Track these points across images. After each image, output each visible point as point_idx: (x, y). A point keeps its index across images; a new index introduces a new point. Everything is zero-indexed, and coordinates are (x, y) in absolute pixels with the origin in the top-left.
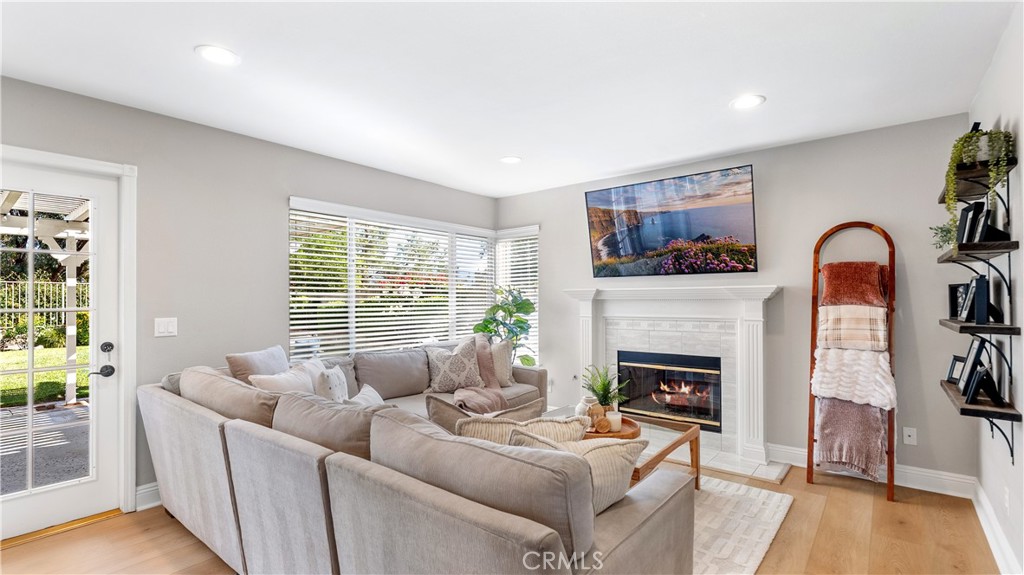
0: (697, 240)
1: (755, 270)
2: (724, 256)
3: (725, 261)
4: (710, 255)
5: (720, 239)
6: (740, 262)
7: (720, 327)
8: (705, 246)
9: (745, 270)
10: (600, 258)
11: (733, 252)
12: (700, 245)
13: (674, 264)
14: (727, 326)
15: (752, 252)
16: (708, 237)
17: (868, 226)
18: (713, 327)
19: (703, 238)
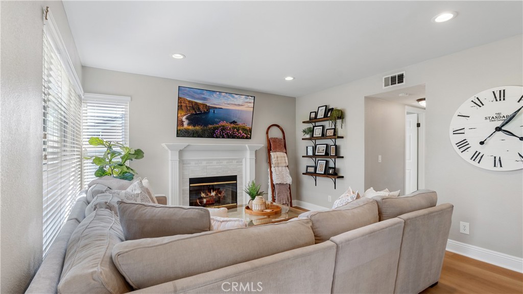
0: (231, 123)
1: (250, 138)
2: (241, 131)
3: (240, 133)
4: (235, 130)
5: (240, 124)
6: (246, 134)
7: (237, 162)
8: (234, 126)
9: (247, 138)
10: (183, 125)
11: (244, 129)
12: (232, 125)
13: (220, 132)
14: (240, 161)
15: (250, 130)
16: (236, 122)
17: (278, 126)
18: (234, 162)
19: (234, 122)
